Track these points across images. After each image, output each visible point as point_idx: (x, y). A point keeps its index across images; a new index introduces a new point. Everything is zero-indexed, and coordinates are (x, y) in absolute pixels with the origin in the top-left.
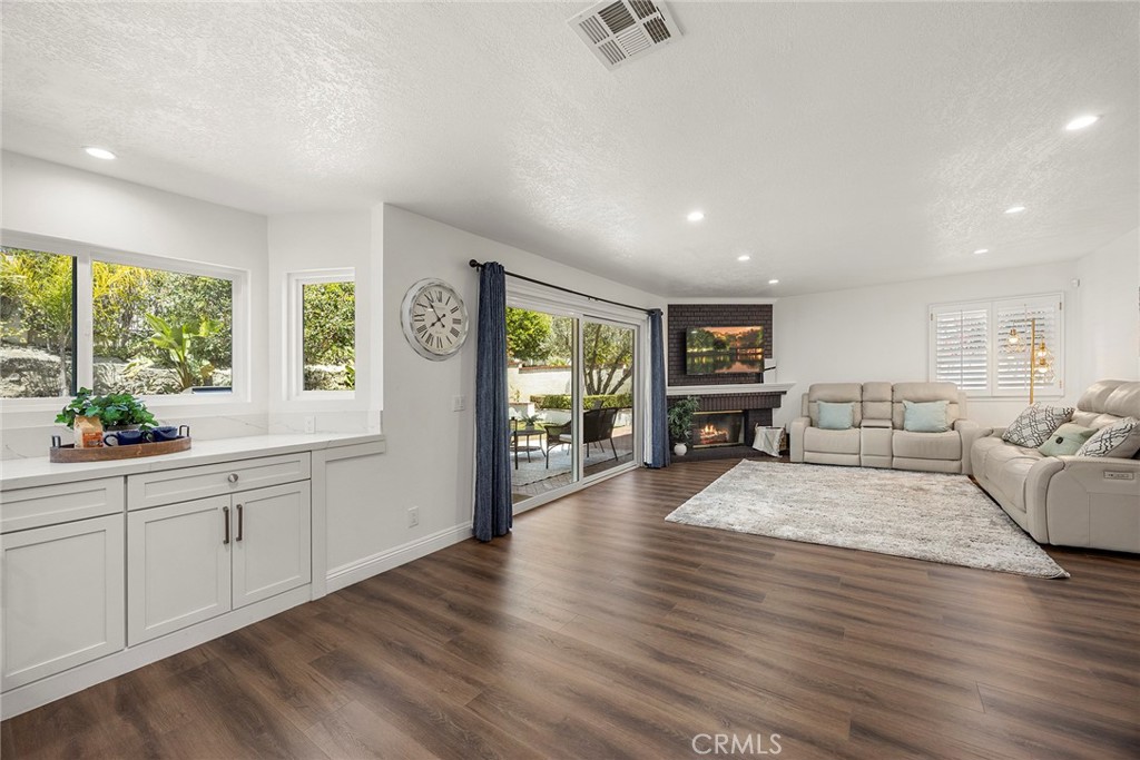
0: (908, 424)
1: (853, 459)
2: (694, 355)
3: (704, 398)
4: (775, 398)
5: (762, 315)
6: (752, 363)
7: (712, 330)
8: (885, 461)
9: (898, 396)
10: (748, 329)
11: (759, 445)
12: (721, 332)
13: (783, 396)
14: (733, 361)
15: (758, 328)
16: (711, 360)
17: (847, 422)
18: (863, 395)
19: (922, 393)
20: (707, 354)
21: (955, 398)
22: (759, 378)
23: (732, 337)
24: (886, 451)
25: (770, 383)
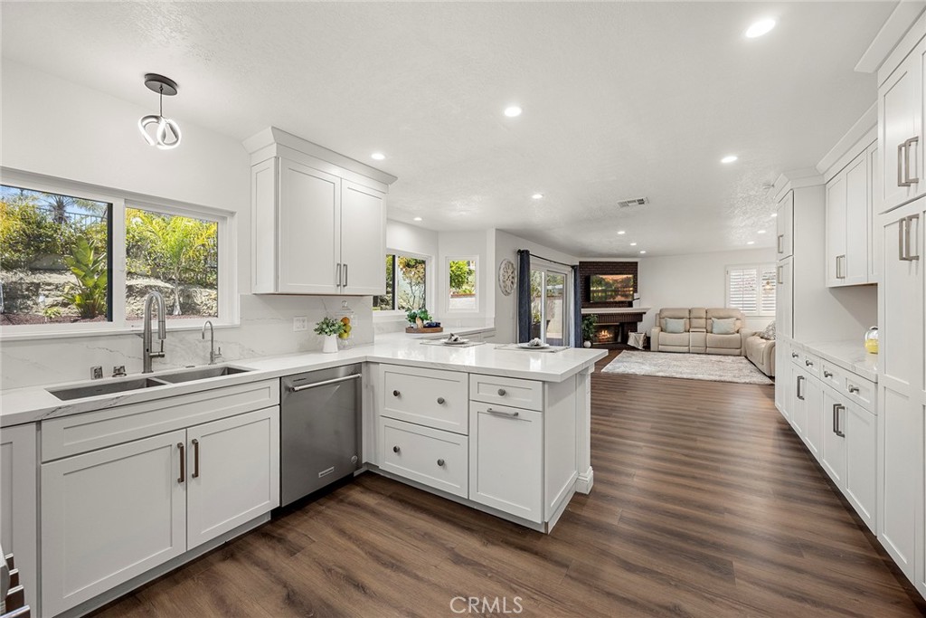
0: (715, 330)
1: (686, 349)
2: (594, 291)
3: (600, 316)
4: (639, 316)
5: (631, 268)
6: (626, 296)
7: (604, 277)
8: (702, 350)
9: (709, 316)
10: (625, 276)
11: (631, 342)
12: (609, 278)
13: (644, 316)
14: (617, 295)
15: (631, 276)
16: (604, 294)
17: (682, 329)
18: (690, 315)
19: (722, 314)
20: (602, 291)
21: (739, 317)
22: (630, 305)
23: (616, 281)
24: (703, 344)
25: (636, 308)
